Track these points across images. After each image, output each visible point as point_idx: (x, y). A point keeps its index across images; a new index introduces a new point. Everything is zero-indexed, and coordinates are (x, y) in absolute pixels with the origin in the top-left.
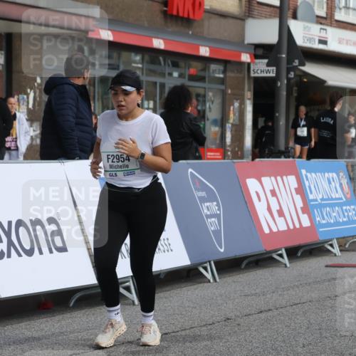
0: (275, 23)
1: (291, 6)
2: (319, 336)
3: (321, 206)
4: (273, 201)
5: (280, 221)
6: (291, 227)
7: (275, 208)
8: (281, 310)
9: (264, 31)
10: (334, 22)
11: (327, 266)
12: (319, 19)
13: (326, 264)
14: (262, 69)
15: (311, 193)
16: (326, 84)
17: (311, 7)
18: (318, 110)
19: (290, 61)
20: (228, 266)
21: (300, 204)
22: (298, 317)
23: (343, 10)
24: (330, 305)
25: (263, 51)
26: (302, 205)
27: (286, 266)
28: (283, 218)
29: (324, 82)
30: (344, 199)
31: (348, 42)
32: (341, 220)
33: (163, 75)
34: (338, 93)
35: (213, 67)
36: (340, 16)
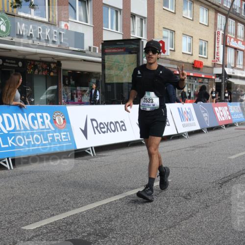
0: (221, 68)
1: (225, 64)
3: (234, 114)
4: (221, 113)
5: (223, 118)
6: (226, 119)
7: (222, 114)
9: (218, 71)
10: (236, 68)
11: (235, 129)
12: (232, 67)
14: (218, 80)
15: (231, 111)
16: (234, 84)
17: (230, 64)
19: (225, 78)
20: (210, 129)
21: (228, 113)
25: (218, 75)
27: (224, 129)
30: (239, 112)
32: (238, 118)
33: (192, 82)
34: (237, 86)
35: (205, 80)
36: (237, 66)
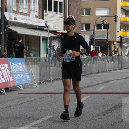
1: (5, 7)
2: (16, 117)
6: (6, 81)
7: (1, 75)
8: (3, 109)
10: (19, 13)
11: (18, 94)
12: (14, 12)
13: (18, 93)
15: (13, 69)
16: (17, 33)
18: (15, 42)
19: (5, 25)
22: (9, 111)
23: (22, 9)
24: (19, 107)
26: (10, 74)
27: (5, 94)
28: (3, 78)
29: (17, 32)
30: (24, 71)
31: (24, 19)
32: (23, 78)
36: (21, 11)
